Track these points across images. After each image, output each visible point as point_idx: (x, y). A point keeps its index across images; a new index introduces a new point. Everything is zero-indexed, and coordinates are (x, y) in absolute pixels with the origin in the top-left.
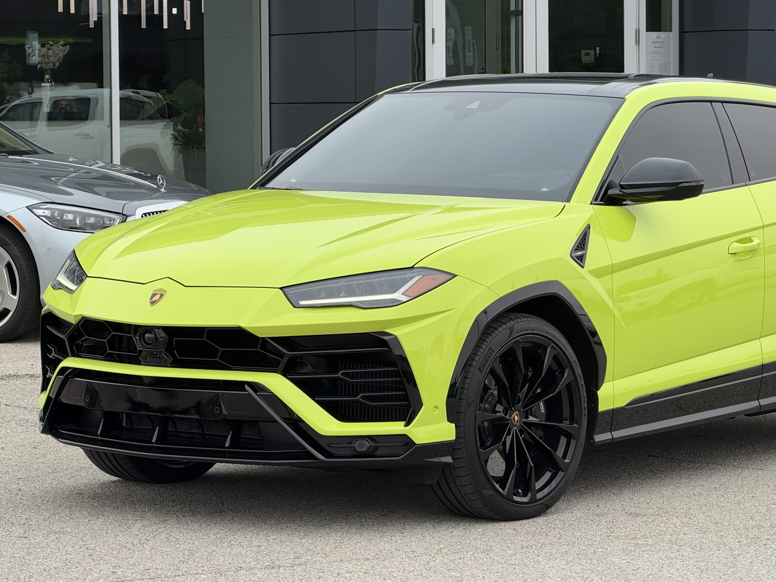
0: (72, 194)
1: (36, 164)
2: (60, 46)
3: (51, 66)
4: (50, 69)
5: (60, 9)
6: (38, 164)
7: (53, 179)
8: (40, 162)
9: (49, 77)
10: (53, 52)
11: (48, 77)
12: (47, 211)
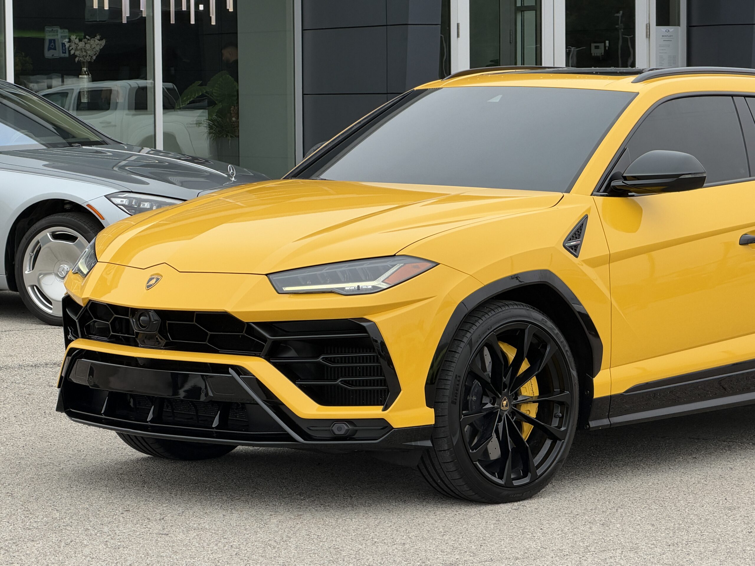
0: (148, 184)
1: (109, 154)
2: (97, 41)
3: (88, 59)
4: (87, 61)
5: (96, 6)
6: (111, 154)
7: (127, 168)
8: (113, 152)
9: (87, 70)
10: (90, 46)
11: (85, 69)
12: (125, 200)
